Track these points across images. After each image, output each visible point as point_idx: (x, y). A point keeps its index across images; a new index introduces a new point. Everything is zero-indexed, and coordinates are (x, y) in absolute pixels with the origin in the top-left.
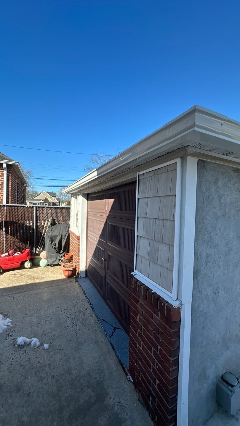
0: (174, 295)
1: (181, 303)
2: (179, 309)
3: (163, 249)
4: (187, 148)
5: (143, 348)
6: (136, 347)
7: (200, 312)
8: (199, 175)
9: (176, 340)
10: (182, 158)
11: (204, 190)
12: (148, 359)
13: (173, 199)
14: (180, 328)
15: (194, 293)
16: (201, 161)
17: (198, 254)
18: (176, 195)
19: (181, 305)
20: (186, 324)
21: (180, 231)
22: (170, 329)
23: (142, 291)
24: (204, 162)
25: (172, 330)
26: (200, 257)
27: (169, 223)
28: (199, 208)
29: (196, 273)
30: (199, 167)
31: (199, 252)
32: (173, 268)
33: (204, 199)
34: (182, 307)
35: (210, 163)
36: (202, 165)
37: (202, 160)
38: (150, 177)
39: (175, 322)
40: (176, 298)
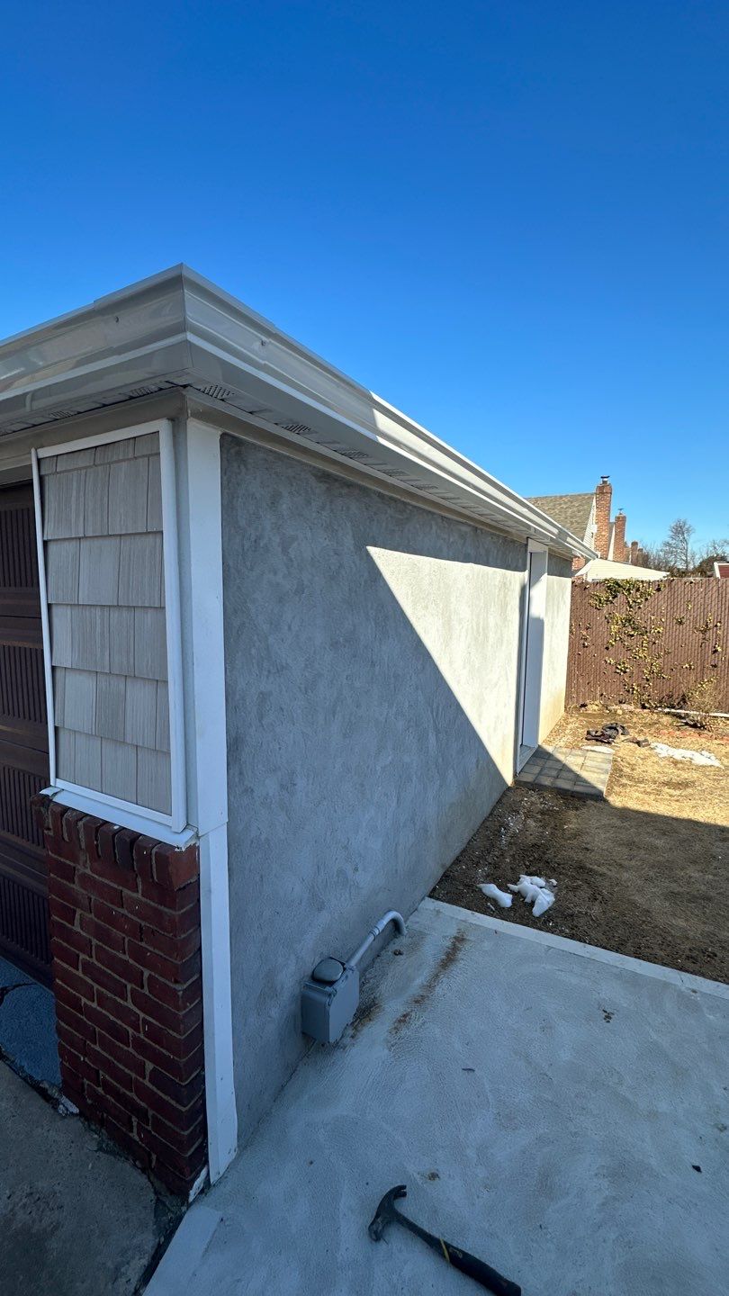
0: (178, 819)
1: (197, 834)
2: (193, 851)
3: (139, 696)
4: (184, 393)
5: (102, 1001)
6: (79, 1009)
7: (252, 842)
8: (225, 478)
9: (191, 933)
10: (172, 419)
11: (243, 523)
12: (119, 1022)
13: (156, 543)
14: (199, 900)
15: (232, 799)
16: (230, 439)
17: (238, 697)
18: (162, 532)
19: (197, 837)
20: (214, 886)
21: (182, 638)
22: (171, 911)
23: (82, 836)
24: (238, 442)
25: (177, 913)
26: (241, 702)
27: (150, 617)
28: (233, 570)
29: (235, 746)
30: (225, 456)
31: (238, 689)
32: (169, 744)
33: (243, 546)
34: (201, 843)
35: (255, 448)
36: (232, 449)
37: (233, 437)
38: (80, 469)
39: (184, 888)
40: (182, 824)
